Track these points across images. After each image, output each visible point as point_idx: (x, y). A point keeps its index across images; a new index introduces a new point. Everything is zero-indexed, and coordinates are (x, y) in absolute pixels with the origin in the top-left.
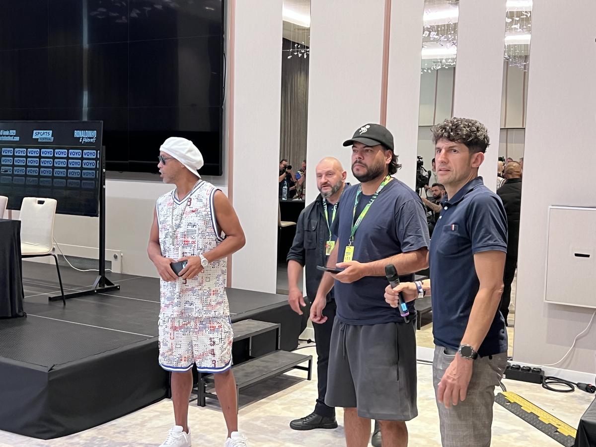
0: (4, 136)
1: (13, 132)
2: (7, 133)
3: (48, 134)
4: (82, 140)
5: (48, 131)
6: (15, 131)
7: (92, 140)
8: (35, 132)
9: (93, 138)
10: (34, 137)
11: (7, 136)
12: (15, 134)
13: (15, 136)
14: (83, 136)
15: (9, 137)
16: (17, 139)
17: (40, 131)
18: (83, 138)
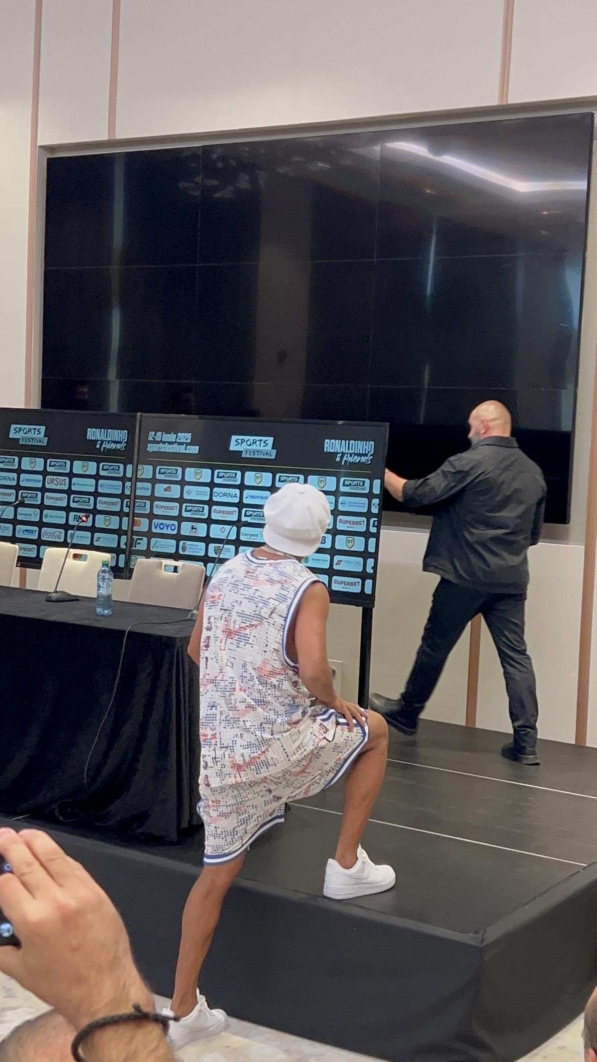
0: (164, 443)
1: (186, 437)
2: (171, 437)
3: (263, 444)
4: (342, 457)
5: (264, 438)
6: (189, 436)
7: (363, 459)
8: (234, 438)
9: (366, 455)
10: (233, 447)
11: (170, 443)
12: (189, 441)
13: (187, 444)
14: (343, 450)
15: (175, 445)
16: (195, 450)
17: (246, 438)
18: (343, 454)
